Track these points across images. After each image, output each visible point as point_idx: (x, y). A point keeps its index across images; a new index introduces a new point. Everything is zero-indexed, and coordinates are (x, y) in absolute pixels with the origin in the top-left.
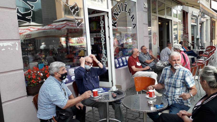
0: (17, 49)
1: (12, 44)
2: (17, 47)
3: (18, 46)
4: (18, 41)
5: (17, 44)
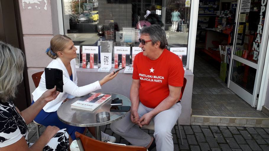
0: (45, 8)
1: (39, 1)
2: (46, 6)
3: (46, 4)
5: (46, 1)
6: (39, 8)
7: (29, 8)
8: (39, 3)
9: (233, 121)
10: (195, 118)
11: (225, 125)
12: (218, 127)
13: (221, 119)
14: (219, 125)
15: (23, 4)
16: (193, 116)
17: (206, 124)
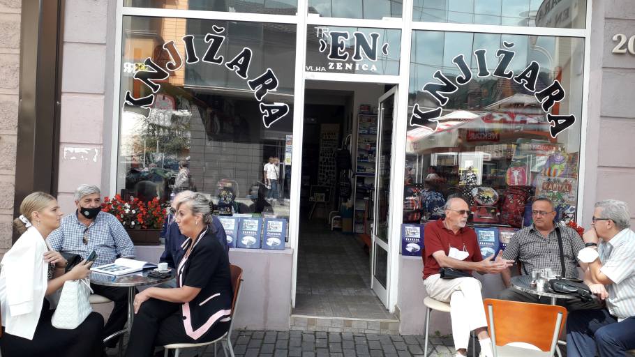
0: (95, 160)
1: (88, 151)
2: (95, 157)
3: (97, 154)
4: (98, 147)
5: (96, 151)
6: (86, 159)
7: (74, 158)
8: (87, 152)
9: (348, 324)
10: (295, 319)
11: (338, 330)
12: (328, 333)
13: (331, 321)
14: (330, 330)
15: (65, 153)
16: (293, 316)
17: (312, 329)
